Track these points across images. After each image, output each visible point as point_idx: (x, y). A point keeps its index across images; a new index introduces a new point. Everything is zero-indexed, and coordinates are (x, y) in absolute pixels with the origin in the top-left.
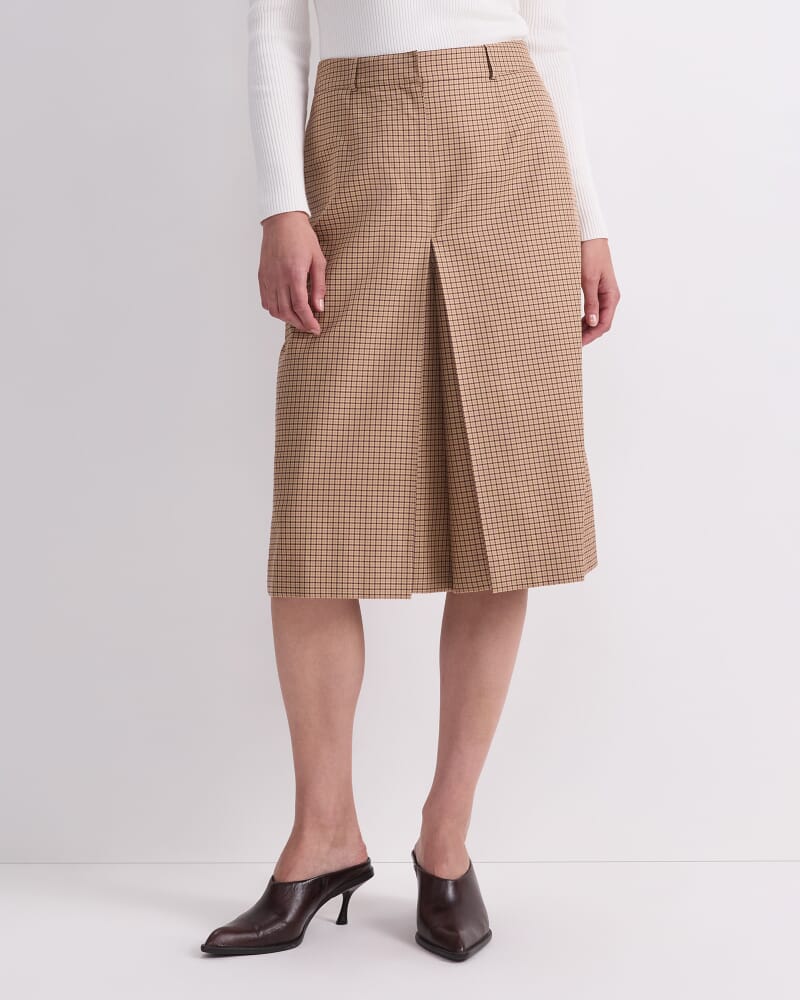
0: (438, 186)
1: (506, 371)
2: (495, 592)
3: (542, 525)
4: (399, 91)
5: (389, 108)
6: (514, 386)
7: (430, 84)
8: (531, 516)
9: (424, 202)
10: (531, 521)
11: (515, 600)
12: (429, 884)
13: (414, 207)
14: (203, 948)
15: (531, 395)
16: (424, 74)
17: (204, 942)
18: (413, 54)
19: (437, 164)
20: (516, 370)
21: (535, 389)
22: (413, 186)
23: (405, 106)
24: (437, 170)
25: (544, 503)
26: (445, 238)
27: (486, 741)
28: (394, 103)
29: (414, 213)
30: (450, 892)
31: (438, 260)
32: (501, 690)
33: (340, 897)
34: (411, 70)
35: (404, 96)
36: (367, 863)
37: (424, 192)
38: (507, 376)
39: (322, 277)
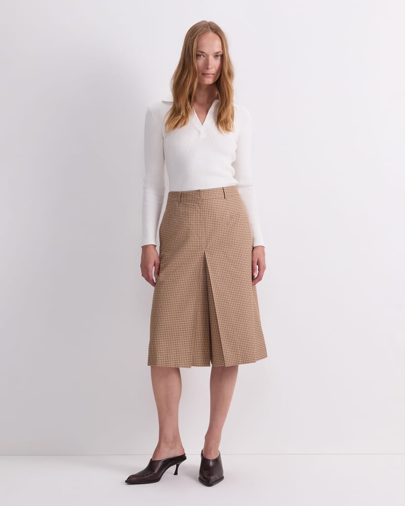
0: (207, 234)
2: (226, 366)
4: (194, 203)
7: (205, 200)
9: (202, 239)
11: (234, 369)
12: (204, 461)
13: (199, 241)
14: (126, 482)
16: (203, 197)
17: (126, 479)
18: (199, 191)
19: (207, 226)
22: (199, 234)
24: (207, 228)
26: (209, 251)
27: (225, 414)
28: (193, 207)
29: (199, 243)
30: (211, 464)
31: (207, 258)
32: (230, 398)
33: (175, 466)
34: (198, 196)
35: (196, 204)
36: (184, 455)
37: (202, 236)
39: (157, 267)
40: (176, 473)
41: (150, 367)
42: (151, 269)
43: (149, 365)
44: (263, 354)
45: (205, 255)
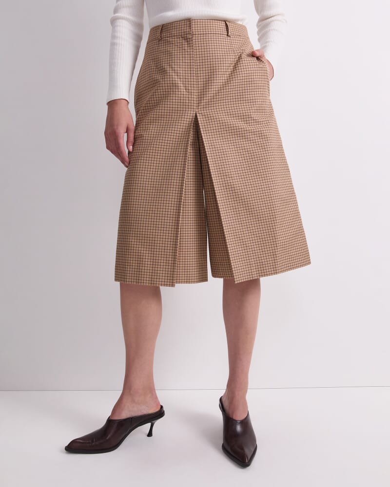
0: (200, 86)
1: (235, 175)
2: (237, 282)
3: (256, 249)
4: (181, 39)
5: (176, 47)
6: (239, 183)
7: (197, 36)
8: (250, 245)
9: (193, 94)
10: (250, 247)
13: (187, 96)
14: (65, 448)
15: (248, 187)
16: (194, 31)
19: (199, 75)
20: (240, 175)
21: (250, 184)
22: (187, 85)
23: (184, 46)
24: (199, 78)
25: (256, 238)
26: (203, 112)
28: (179, 44)
29: (187, 99)
31: (199, 120)
34: (188, 28)
35: (184, 41)
37: (192, 88)
38: (235, 178)
39: (132, 135)
40: (150, 434)
41: (118, 283)
42: (122, 135)
43: (116, 280)
44: (303, 259)
45: (196, 116)
